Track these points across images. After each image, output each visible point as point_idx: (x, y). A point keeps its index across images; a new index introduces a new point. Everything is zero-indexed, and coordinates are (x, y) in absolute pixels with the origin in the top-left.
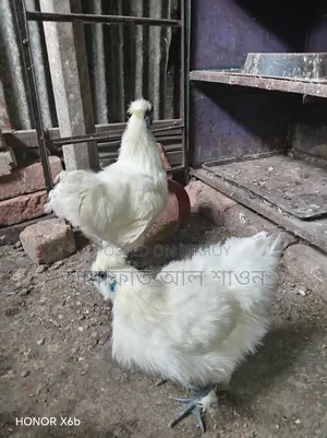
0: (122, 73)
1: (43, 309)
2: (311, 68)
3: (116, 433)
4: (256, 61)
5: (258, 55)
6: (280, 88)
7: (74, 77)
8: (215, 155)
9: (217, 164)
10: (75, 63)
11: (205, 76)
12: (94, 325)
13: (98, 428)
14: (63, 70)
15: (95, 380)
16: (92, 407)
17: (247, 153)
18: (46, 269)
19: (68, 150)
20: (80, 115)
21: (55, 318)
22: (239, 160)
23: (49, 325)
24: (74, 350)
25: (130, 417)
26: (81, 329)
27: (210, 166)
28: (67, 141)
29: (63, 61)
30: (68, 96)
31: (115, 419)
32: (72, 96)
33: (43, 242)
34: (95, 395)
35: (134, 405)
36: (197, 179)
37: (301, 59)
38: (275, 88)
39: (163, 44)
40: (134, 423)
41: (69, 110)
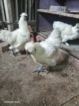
0: (22, 9)
1: (3, 60)
2: (64, 10)
3: (17, 82)
4: (52, 8)
5: (52, 6)
6: (55, 14)
7: (10, 9)
8: (43, 29)
9: (44, 31)
10: (11, 6)
11: (41, 10)
12: (14, 63)
13: (13, 81)
14: (8, 7)
15: (13, 73)
16: (12, 78)
17: (51, 29)
18: (3, 53)
19: (9, 26)
20: (12, 18)
21: (5, 62)
22: (49, 31)
23: (4, 63)
24: (9, 68)
25: (20, 79)
26: (11, 64)
27: (42, 32)
28: (9, 24)
29: (8, 5)
30: (9, 13)
31: (17, 79)
32: (10, 13)
33: (3, 47)
34: (13, 75)
35: (21, 77)
36: (39, 35)
37: (61, 8)
38: (54, 13)
39: (31, 3)
40: (21, 80)
41: (9, 17)
